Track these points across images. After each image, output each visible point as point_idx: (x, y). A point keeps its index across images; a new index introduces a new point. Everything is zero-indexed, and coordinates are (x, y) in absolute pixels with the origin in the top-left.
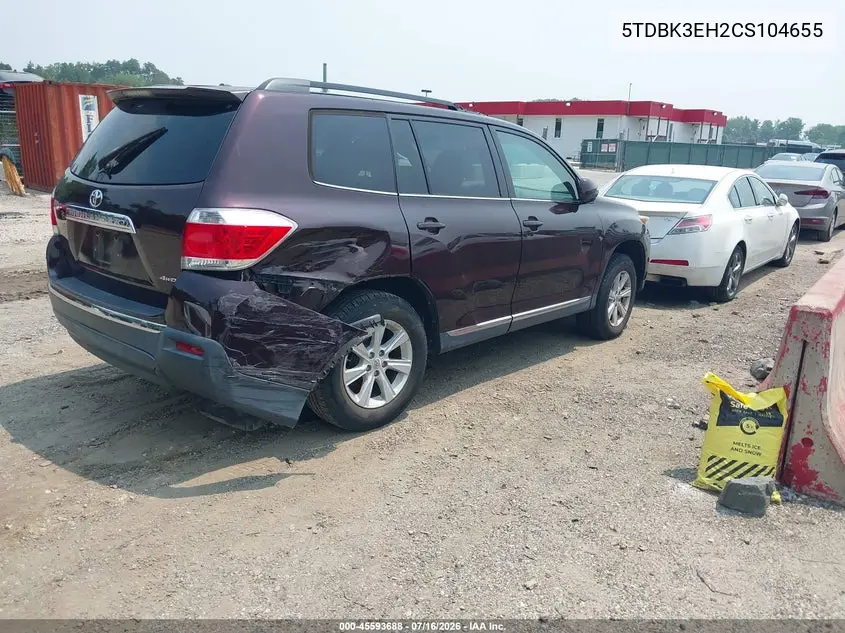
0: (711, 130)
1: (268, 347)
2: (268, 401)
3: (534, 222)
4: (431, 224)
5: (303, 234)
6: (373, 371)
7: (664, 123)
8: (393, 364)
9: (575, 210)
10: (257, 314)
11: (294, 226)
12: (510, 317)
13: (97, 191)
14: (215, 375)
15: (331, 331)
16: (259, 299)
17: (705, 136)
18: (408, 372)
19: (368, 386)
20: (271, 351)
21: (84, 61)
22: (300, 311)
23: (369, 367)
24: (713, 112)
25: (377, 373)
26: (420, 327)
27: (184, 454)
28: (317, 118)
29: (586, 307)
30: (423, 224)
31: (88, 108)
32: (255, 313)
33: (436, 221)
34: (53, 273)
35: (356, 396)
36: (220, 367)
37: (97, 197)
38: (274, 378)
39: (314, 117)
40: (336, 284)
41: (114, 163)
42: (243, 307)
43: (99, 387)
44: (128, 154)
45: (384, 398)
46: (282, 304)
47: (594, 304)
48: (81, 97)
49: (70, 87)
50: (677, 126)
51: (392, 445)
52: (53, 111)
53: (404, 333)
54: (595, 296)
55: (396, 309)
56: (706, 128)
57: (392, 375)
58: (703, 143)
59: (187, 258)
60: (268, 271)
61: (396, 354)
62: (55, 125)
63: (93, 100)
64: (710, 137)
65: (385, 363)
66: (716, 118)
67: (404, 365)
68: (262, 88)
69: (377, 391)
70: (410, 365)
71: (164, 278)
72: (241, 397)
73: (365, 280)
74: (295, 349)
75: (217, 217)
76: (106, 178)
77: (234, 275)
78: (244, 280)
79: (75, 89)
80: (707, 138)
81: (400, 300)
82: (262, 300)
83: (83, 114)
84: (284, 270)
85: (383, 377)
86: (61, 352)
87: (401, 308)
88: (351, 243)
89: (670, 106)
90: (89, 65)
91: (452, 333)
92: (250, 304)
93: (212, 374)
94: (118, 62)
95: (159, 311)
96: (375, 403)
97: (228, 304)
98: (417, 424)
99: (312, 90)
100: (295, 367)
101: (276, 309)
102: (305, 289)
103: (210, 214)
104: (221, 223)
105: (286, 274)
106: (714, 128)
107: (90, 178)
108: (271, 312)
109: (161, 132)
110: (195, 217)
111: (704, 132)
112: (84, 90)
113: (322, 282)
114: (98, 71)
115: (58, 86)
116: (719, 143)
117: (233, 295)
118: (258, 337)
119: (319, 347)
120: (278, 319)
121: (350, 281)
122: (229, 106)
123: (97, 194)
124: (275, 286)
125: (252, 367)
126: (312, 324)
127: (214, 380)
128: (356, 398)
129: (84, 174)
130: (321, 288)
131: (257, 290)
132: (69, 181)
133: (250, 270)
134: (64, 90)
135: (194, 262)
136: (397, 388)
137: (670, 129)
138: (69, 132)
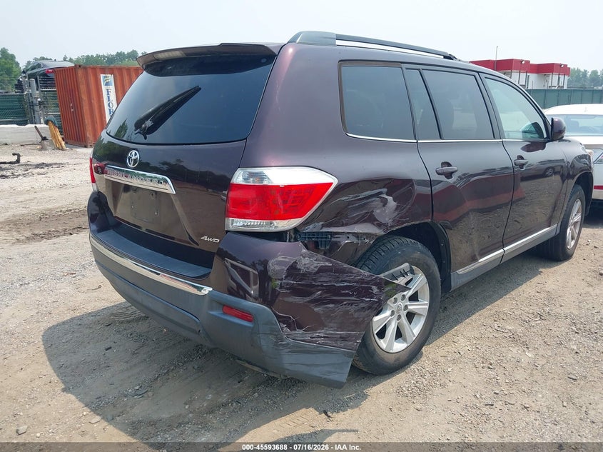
0: (559, 78)
1: (315, 309)
2: (317, 365)
3: (521, 161)
4: (446, 169)
5: (342, 188)
6: (396, 315)
7: (523, 75)
8: (413, 307)
9: (543, 147)
10: (304, 276)
11: (335, 181)
12: (502, 250)
13: (134, 152)
14: (266, 343)
15: (374, 287)
16: (306, 261)
17: (555, 83)
18: (425, 313)
19: (391, 331)
20: (318, 314)
21: (101, 54)
22: (344, 269)
23: (393, 313)
24: (561, 65)
25: (399, 317)
26: (435, 268)
27: (224, 405)
28: (346, 70)
29: (553, 234)
30: (441, 169)
31: (107, 84)
32: (304, 275)
33: (451, 166)
34: (94, 227)
35: (382, 341)
36: (270, 334)
37: (134, 157)
38: (321, 341)
39: (343, 69)
40: (368, 235)
41: (149, 123)
42: (293, 270)
43: (135, 324)
44: (161, 115)
45: (405, 340)
46: (327, 264)
47: (558, 232)
48: (102, 76)
49: (94, 69)
50: (533, 77)
51: (421, 391)
52: (83, 88)
53: (423, 277)
54: (560, 223)
55: (417, 255)
56: (555, 77)
57: (410, 316)
58: (553, 88)
59: (231, 218)
60: (310, 228)
61: (414, 298)
62: (84, 97)
63: (111, 78)
64: (558, 84)
65: (406, 307)
66: (562, 69)
67: (422, 306)
68: (292, 41)
69: (399, 334)
70: (427, 307)
71: (205, 238)
72: (291, 362)
73: (394, 229)
74: (340, 309)
75: (261, 177)
76: (141, 138)
77: (279, 236)
78: (290, 241)
79: (98, 70)
80: (556, 84)
81: (419, 245)
82: (309, 261)
83: (104, 88)
84: (323, 226)
85: (404, 320)
86: (100, 287)
87: (422, 252)
88: (381, 193)
89: (528, 62)
90: (104, 56)
91: (461, 271)
92: (298, 267)
93: (263, 342)
94: (124, 53)
95: (203, 271)
96: (399, 346)
97: (277, 268)
98: (436, 363)
99: (338, 42)
100: (340, 328)
101: (322, 270)
102: (343, 244)
103: (252, 175)
104: (265, 183)
105: (325, 230)
106: (562, 77)
107: (124, 139)
108: (318, 272)
109: (196, 90)
110: (239, 178)
111: (554, 81)
112: (104, 70)
113: (357, 235)
114: (111, 59)
115: (85, 68)
116: (565, 88)
117: (281, 257)
118: (307, 299)
119: (362, 305)
120: (325, 279)
121: (380, 232)
122: (264, 61)
123: (134, 155)
124: (316, 243)
125: (301, 331)
126: (357, 282)
127: (265, 348)
128: (383, 344)
129: (118, 136)
130: (355, 240)
131: (304, 251)
132: (105, 142)
133: (296, 230)
134: (90, 71)
135: (237, 223)
136: (416, 329)
137: (527, 79)
138: (95, 102)
